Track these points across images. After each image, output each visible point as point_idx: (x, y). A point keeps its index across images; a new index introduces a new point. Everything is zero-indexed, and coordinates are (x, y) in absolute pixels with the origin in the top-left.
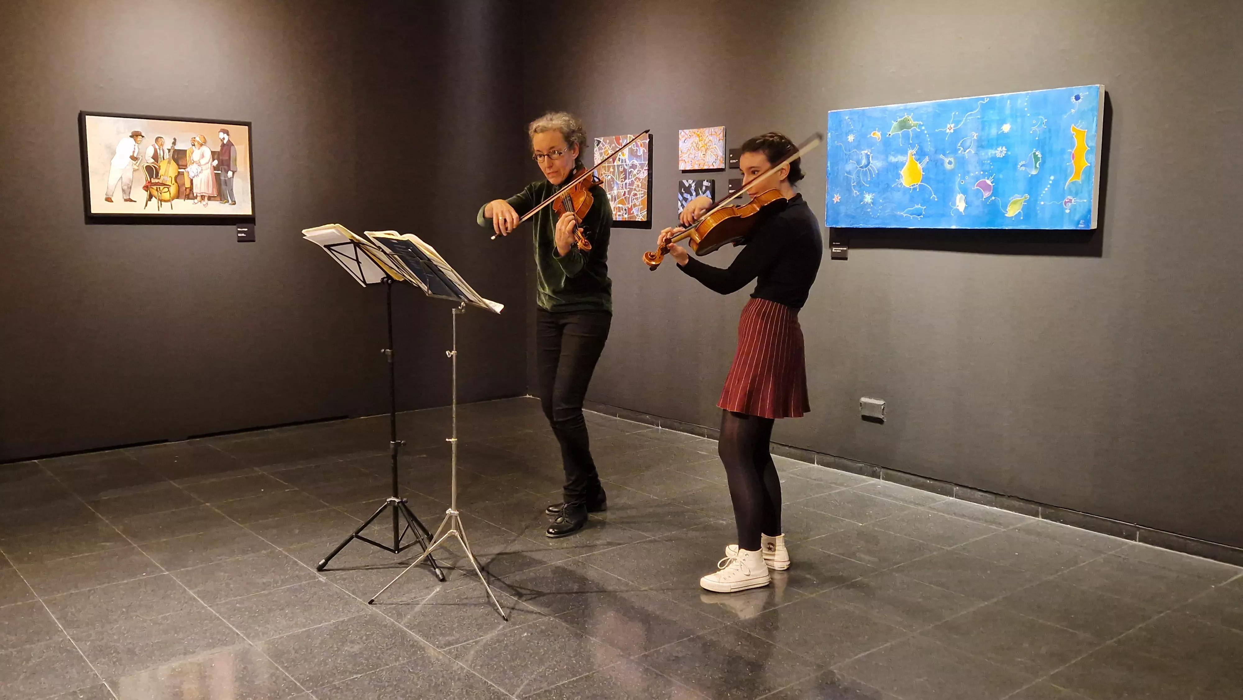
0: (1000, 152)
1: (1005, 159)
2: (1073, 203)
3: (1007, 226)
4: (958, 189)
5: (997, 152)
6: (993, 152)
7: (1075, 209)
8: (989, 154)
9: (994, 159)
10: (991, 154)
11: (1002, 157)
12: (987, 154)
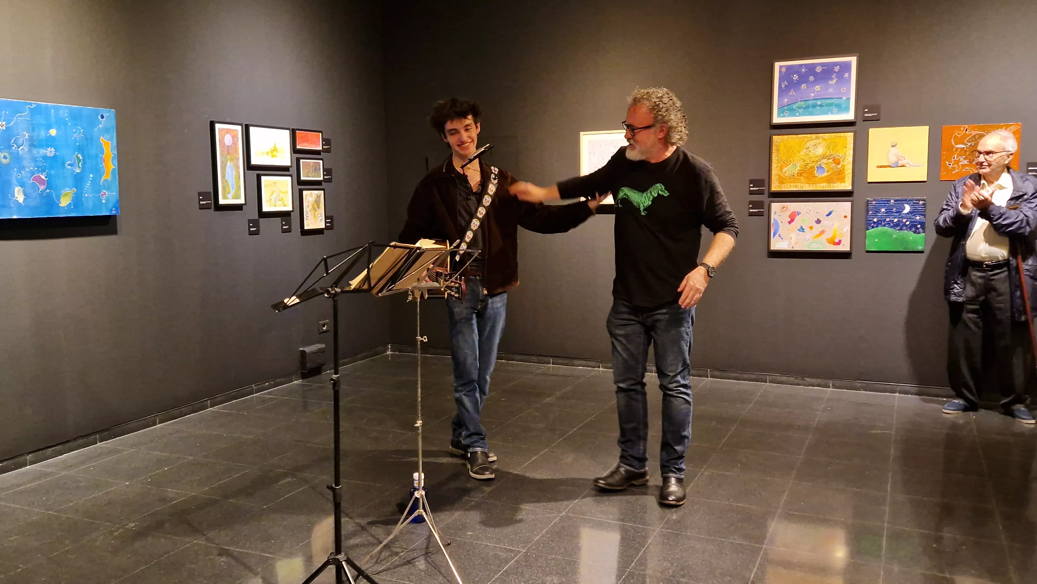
0: (50, 152)
1: (55, 157)
2: (107, 195)
3: (61, 214)
4: (15, 182)
5: (47, 151)
6: (45, 151)
7: (108, 200)
8: (41, 152)
9: (45, 157)
10: (43, 153)
11: (51, 156)
12: (38, 152)
